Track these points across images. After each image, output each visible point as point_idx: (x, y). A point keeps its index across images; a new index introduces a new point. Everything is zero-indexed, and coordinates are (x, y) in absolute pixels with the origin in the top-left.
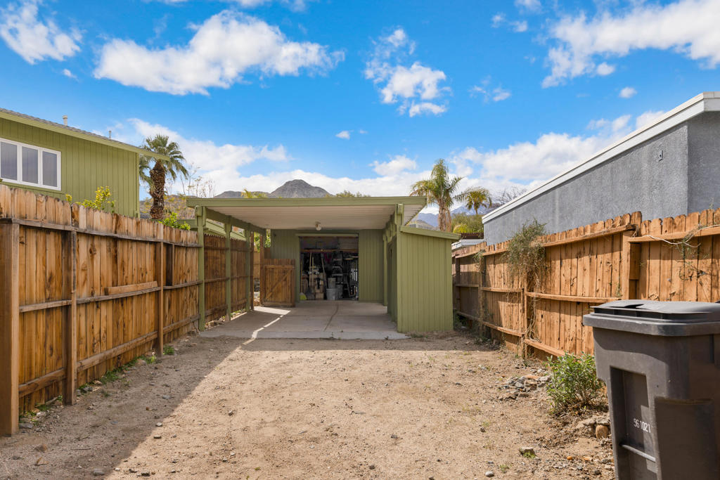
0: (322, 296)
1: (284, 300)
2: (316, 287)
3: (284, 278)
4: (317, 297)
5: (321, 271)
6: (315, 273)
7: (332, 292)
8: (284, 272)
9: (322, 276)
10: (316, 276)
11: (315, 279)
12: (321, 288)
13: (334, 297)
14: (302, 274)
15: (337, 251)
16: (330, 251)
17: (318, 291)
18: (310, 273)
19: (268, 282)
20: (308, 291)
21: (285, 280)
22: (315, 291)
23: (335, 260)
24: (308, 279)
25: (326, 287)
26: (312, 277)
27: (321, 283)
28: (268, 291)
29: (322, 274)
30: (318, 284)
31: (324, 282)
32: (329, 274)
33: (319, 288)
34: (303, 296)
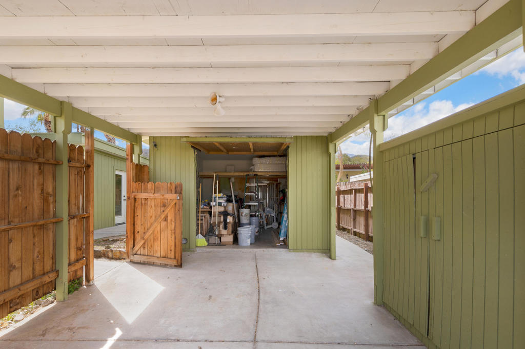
0: (230, 239)
1: (163, 254)
2: (222, 226)
3: (163, 216)
4: (223, 240)
5: (229, 200)
6: (220, 204)
7: (246, 233)
8: (164, 206)
9: (231, 207)
10: (222, 209)
11: (220, 213)
12: (230, 227)
13: (249, 241)
14: (201, 207)
15: (251, 174)
16: (241, 174)
17: (224, 232)
18: (213, 204)
19: (138, 222)
20: (209, 232)
21: (166, 219)
22: (220, 231)
23: (247, 185)
24: (210, 213)
25: (238, 224)
26: (216, 210)
27: (230, 219)
28: (138, 237)
29: (231, 204)
30: (225, 220)
31: (234, 218)
32: (240, 203)
33: (225, 228)
34: (201, 241)
